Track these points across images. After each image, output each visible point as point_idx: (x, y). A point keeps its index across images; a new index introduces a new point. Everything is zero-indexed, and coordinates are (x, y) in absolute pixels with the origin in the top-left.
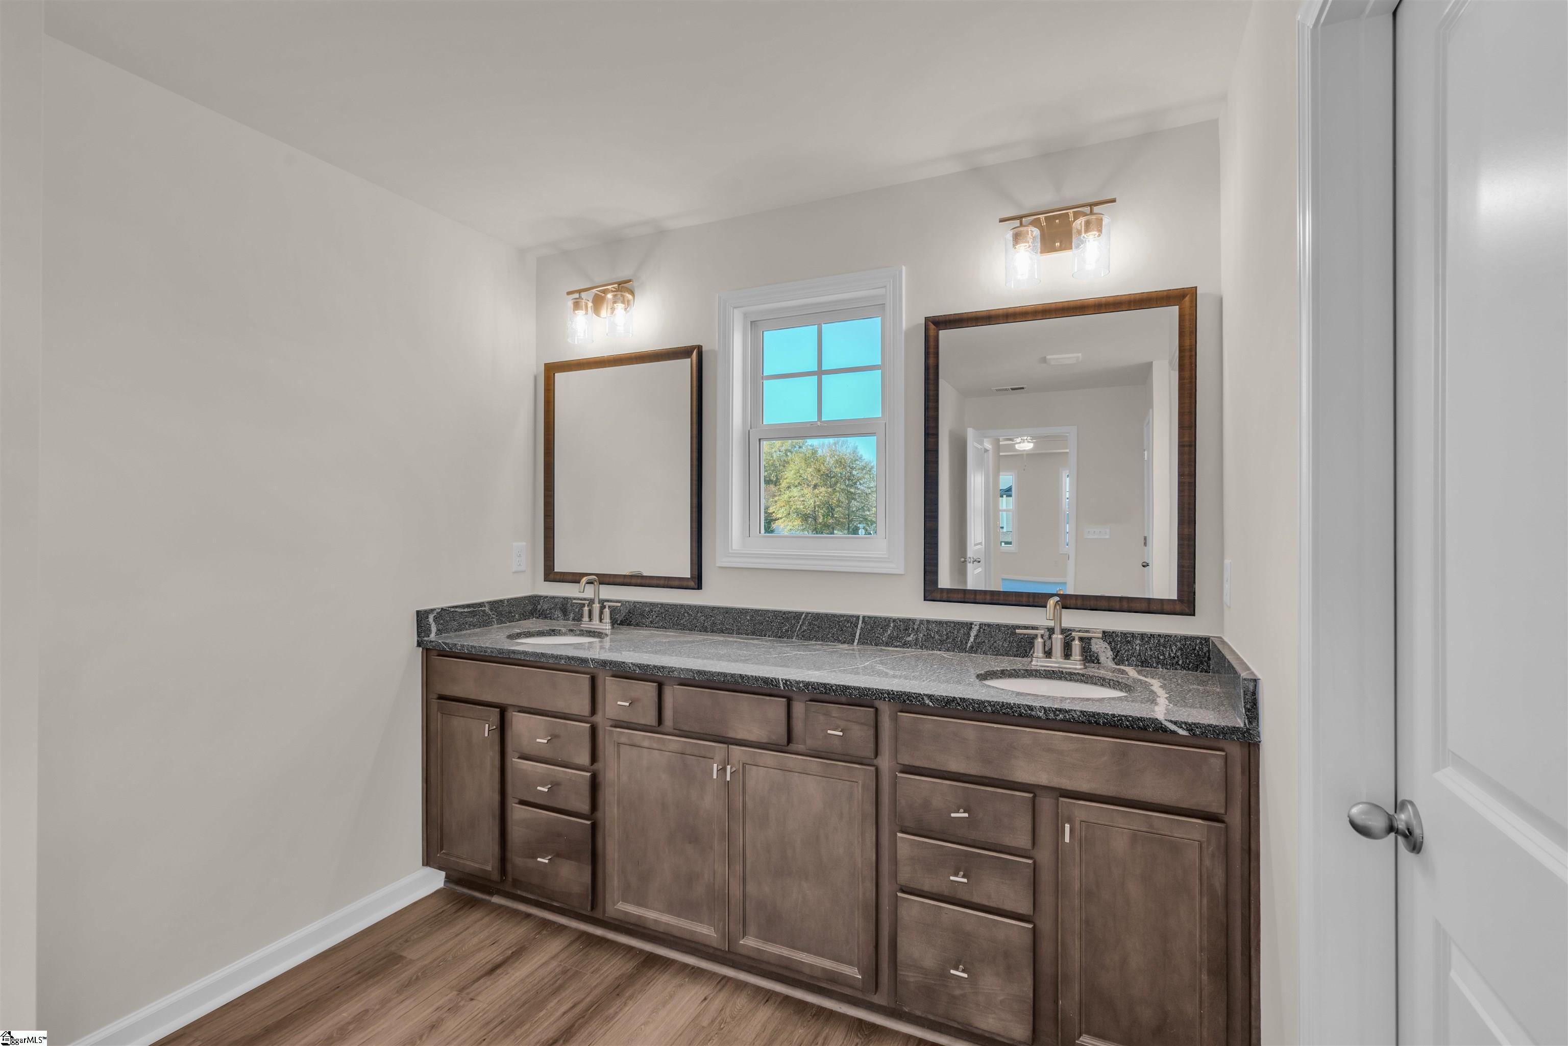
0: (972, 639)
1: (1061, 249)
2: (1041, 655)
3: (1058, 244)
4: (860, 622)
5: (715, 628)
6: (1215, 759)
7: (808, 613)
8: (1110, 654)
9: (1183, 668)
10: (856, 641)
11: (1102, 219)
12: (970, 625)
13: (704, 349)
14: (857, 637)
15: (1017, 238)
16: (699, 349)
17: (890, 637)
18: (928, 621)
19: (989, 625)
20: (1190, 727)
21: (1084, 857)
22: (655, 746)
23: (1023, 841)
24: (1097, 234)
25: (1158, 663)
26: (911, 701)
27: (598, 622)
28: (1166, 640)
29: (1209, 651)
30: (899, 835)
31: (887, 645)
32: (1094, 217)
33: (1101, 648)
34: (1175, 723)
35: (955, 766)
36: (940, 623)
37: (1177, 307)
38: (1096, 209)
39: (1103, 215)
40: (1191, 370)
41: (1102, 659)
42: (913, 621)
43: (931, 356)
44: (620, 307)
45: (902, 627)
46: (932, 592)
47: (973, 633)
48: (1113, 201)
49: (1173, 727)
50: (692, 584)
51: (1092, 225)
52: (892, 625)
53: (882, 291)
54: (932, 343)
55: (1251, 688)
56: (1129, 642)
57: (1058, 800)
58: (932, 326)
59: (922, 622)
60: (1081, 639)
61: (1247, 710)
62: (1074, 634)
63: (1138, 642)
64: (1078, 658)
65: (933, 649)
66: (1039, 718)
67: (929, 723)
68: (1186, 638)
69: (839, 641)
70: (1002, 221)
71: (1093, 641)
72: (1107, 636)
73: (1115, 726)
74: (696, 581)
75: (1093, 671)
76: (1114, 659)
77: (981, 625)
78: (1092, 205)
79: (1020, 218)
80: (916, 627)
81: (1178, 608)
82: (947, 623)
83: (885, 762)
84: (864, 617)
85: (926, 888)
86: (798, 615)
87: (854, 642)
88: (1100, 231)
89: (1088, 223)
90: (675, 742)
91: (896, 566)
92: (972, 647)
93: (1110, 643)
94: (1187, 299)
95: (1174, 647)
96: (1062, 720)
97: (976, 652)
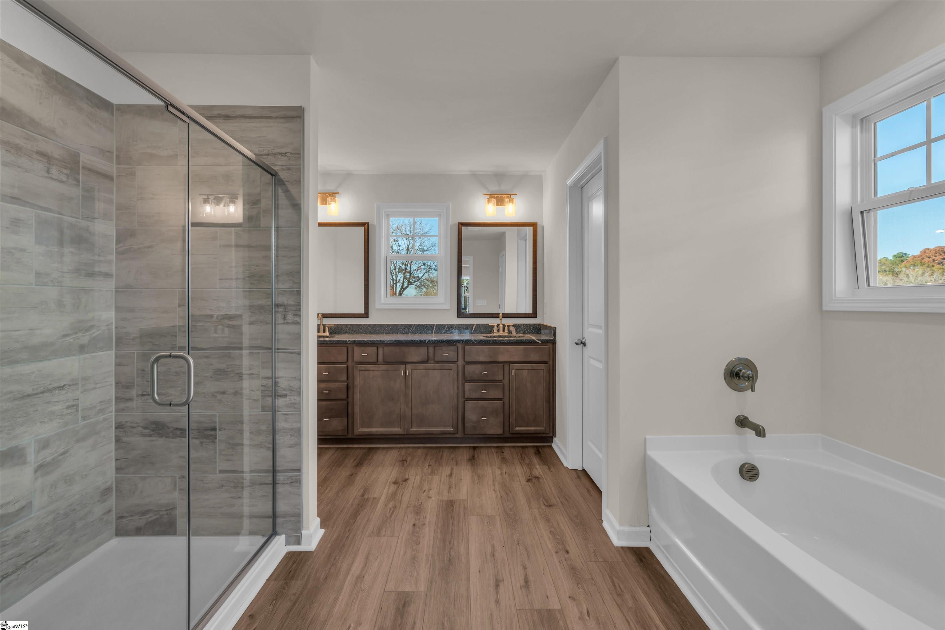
0: (473, 329)
1: (500, 205)
2: (496, 332)
3: (500, 204)
4: (435, 326)
5: (376, 332)
6: (546, 347)
7: (415, 324)
8: (515, 330)
9: (534, 333)
10: (433, 333)
11: (513, 200)
12: (473, 325)
13: (369, 223)
14: (434, 331)
15: (489, 201)
16: (368, 223)
17: (446, 331)
18: (459, 324)
19: (479, 324)
20: (541, 341)
21: (516, 379)
22: (376, 369)
23: (501, 378)
24: (512, 204)
25: (527, 332)
26: (469, 342)
27: (322, 333)
28: (529, 325)
29: (540, 328)
30: (465, 383)
31: (445, 333)
32: (511, 199)
33: (512, 329)
34: (538, 340)
35: (482, 359)
36: (463, 325)
37: (532, 228)
38: (512, 196)
39: (513, 198)
40: (536, 247)
41: (513, 332)
42: (454, 325)
43: (460, 235)
44: (333, 203)
45: (450, 327)
46: (460, 315)
47: (474, 327)
48: (517, 195)
49: (538, 341)
50: (365, 316)
51: (511, 201)
52: (446, 326)
53: (443, 210)
54: (460, 231)
55: (555, 329)
56: (520, 327)
57: (510, 365)
58: (460, 225)
59: (457, 324)
60: (507, 326)
61: (554, 335)
62: (506, 325)
63: (522, 326)
64: (507, 332)
65: (461, 334)
66: (505, 343)
67: (474, 348)
68: (535, 324)
69: (427, 333)
70: (484, 195)
71: (510, 327)
72: (515, 325)
73: (524, 343)
74: (366, 315)
75: (510, 335)
76: (516, 332)
77: (476, 324)
78: (511, 195)
79: (490, 195)
80: (455, 327)
81: (533, 316)
82: (465, 324)
83: (460, 363)
84: (436, 324)
85: (474, 397)
86: (411, 325)
87: (432, 333)
88: (513, 203)
89: (509, 200)
90: (385, 367)
91: (447, 306)
92: (473, 332)
93: (515, 327)
94: (535, 226)
95: (532, 327)
96: (511, 343)
97: (475, 334)
